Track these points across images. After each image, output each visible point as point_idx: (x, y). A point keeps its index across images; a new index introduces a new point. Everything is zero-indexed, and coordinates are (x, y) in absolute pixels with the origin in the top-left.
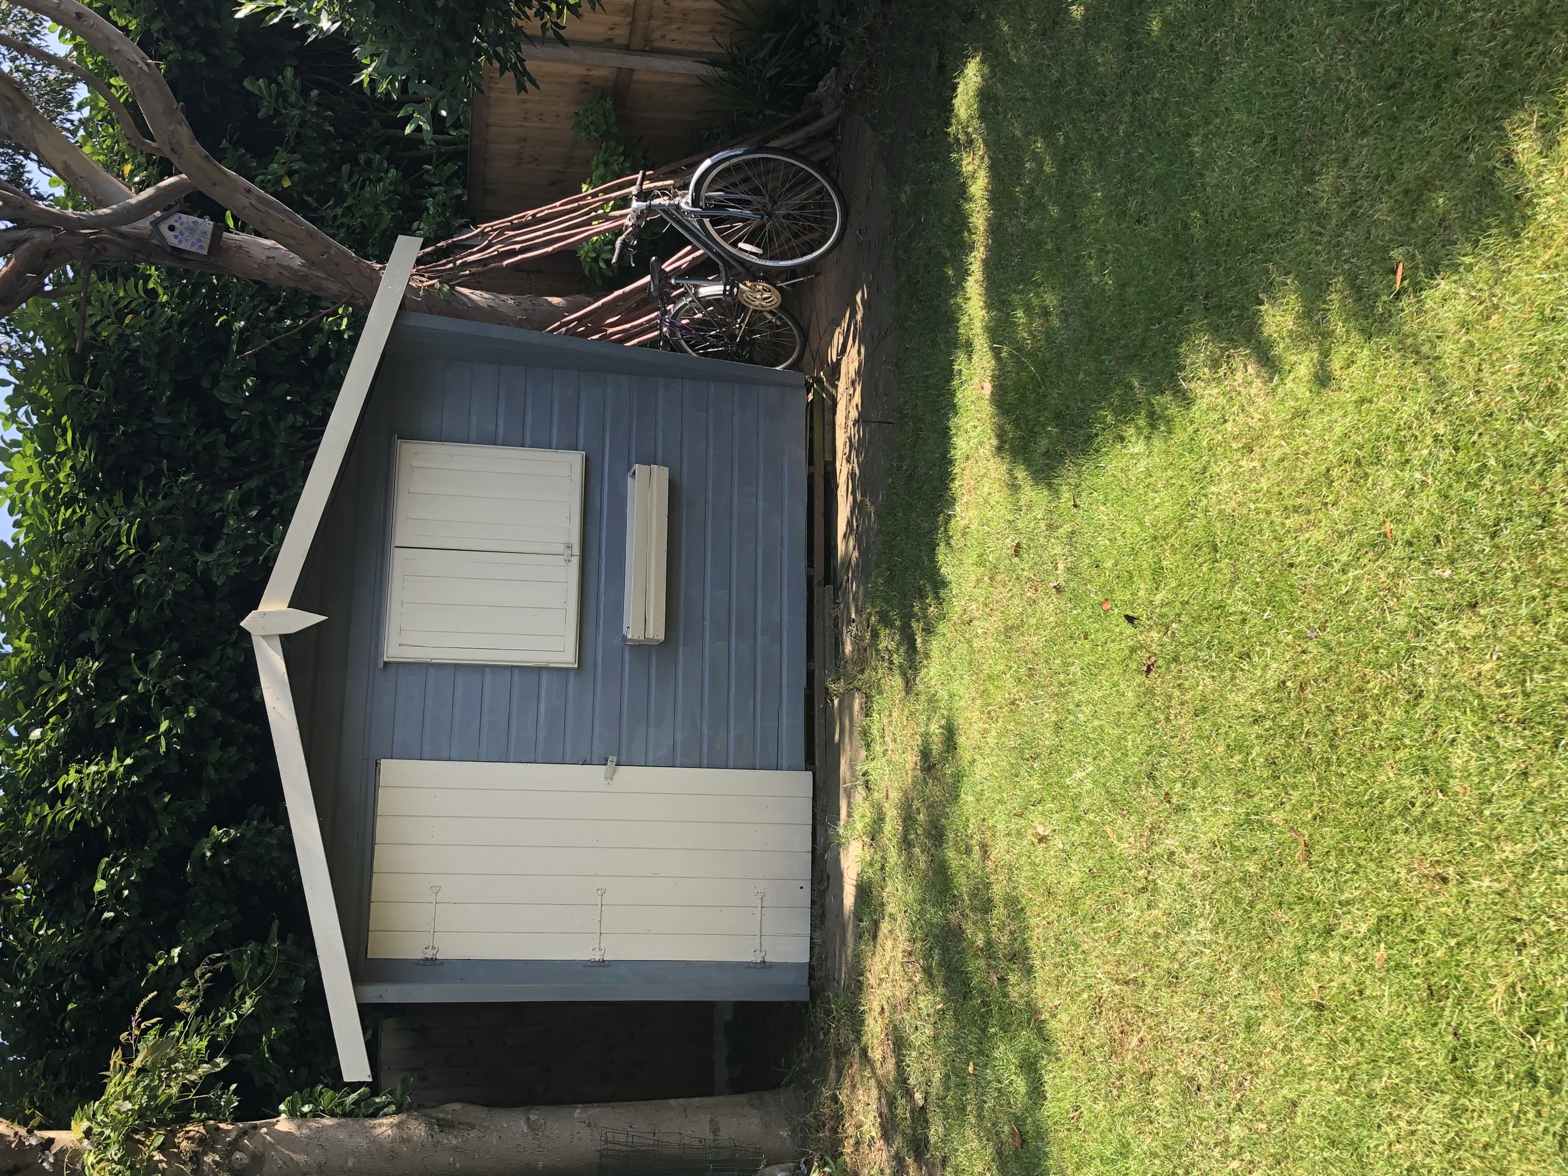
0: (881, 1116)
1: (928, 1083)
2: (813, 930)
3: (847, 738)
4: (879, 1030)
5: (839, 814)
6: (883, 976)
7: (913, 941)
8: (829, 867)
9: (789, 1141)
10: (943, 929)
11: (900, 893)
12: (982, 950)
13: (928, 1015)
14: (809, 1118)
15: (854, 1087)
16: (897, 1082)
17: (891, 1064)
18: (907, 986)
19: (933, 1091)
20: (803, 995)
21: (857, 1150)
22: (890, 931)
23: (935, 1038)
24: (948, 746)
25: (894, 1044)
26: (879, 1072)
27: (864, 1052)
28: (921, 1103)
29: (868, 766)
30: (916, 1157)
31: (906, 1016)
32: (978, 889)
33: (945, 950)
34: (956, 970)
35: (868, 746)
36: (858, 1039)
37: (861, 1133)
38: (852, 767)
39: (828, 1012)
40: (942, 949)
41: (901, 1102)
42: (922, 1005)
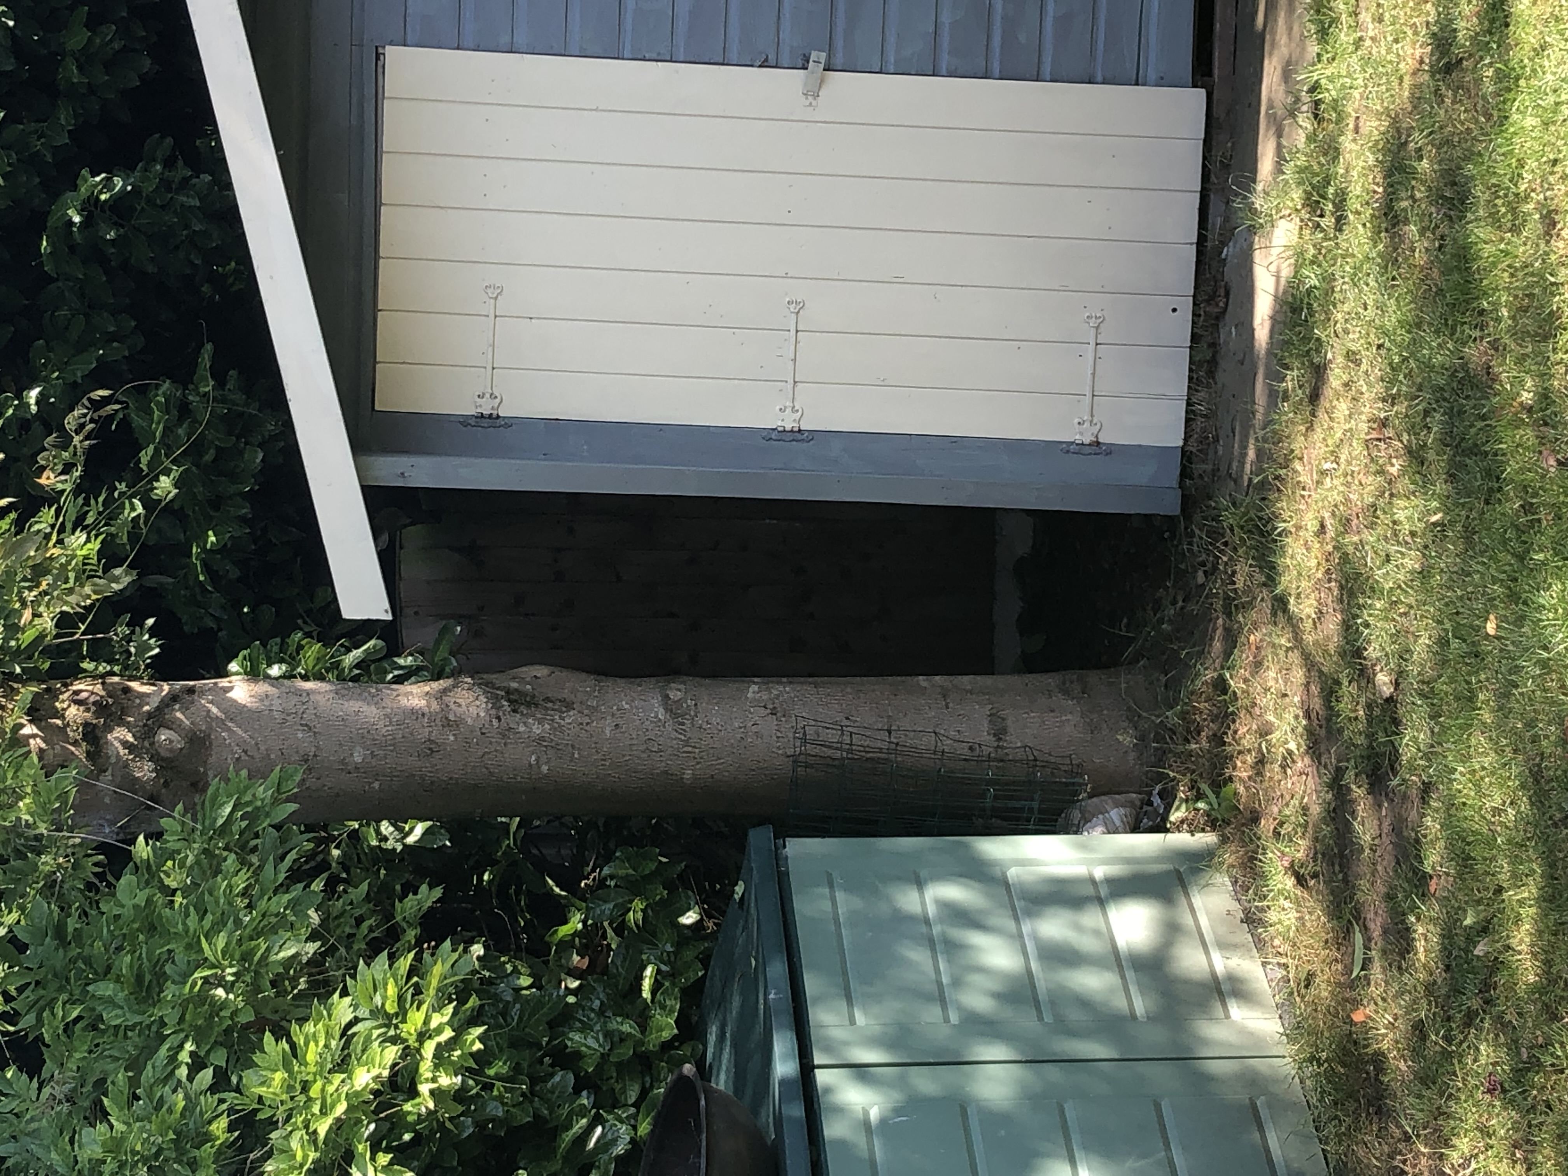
0: (1308, 715)
1: (1404, 654)
2: (1192, 389)
3: (1281, 21)
4: (1313, 563)
5: (1254, 171)
6: (1327, 466)
7: (1391, 399)
8: (1229, 273)
9: (1132, 755)
10: (1453, 376)
11: (1371, 313)
12: (1530, 410)
13: (1413, 534)
14: (1172, 717)
15: (1258, 665)
16: (1342, 654)
17: (1332, 625)
18: (1372, 482)
19: (1413, 669)
20: (1171, 505)
21: (1259, 774)
22: (1346, 385)
23: (1424, 574)
24: (1492, 21)
25: (1341, 588)
26: (1309, 639)
27: (1281, 604)
28: (1387, 691)
29: (1322, 73)
30: (1371, 785)
31: (1369, 537)
32: (1531, 296)
33: (1455, 414)
34: (1475, 451)
35: (1323, 34)
36: (1271, 581)
37: (1269, 743)
38: (1287, 75)
39: (1216, 534)
40: (1449, 413)
41: (1348, 689)
42: (1401, 516)
